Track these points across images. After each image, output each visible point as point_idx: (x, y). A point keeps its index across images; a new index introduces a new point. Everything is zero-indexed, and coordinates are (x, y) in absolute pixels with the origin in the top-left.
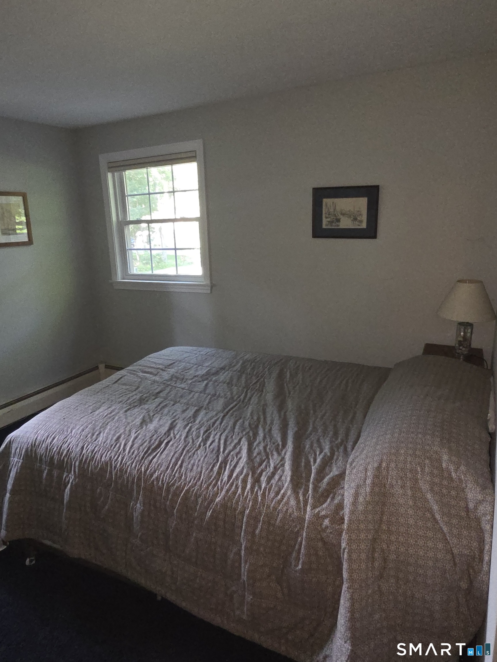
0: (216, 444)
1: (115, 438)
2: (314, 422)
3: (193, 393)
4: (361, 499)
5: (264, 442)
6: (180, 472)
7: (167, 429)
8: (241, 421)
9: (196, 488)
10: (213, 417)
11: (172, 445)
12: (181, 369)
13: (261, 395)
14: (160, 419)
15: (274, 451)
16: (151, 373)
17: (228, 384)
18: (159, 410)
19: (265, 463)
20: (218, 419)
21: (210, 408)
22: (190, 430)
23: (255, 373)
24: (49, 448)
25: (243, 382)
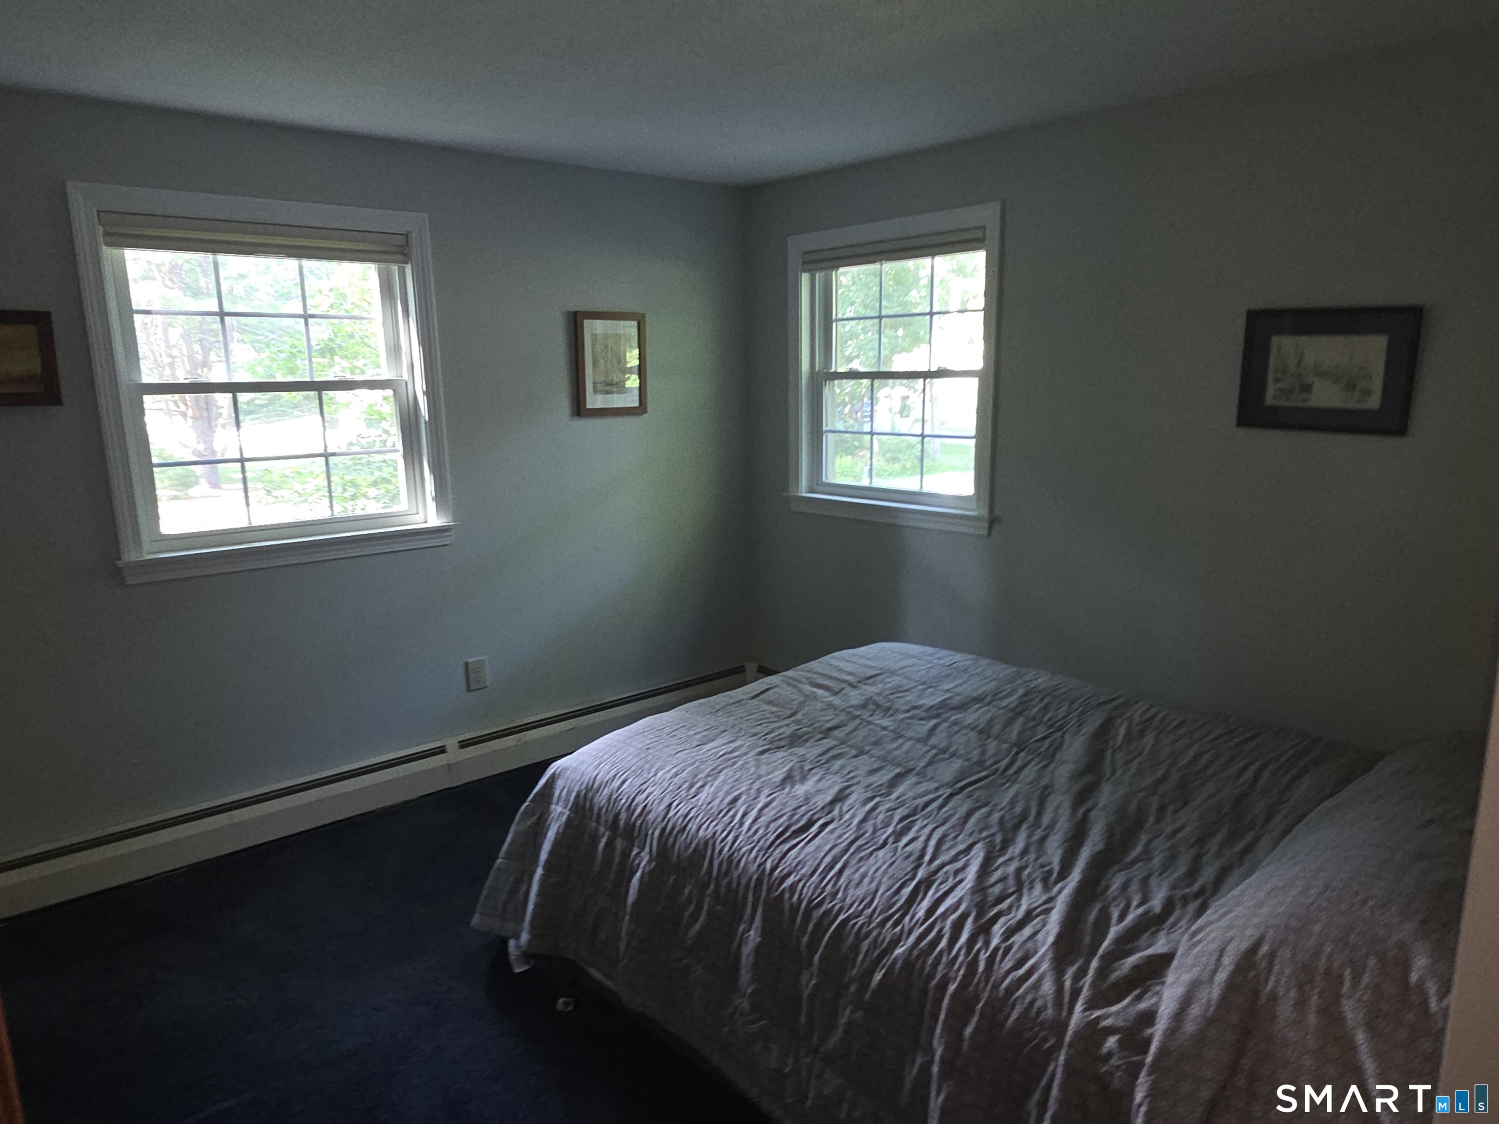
0: (918, 845)
1: (729, 799)
2: (1150, 841)
3: (901, 741)
4: (1195, 1010)
5: (1021, 859)
6: (835, 884)
7: (829, 798)
8: (985, 810)
9: (861, 920)
10: (929, 793)
11: (832, 831)
12: (890, 689)
13: (1046, 766)
14: (820, 780)
15: (1038, 879)
16: (827, 688)
17: (981, 732)
18: (822, 762)
19: (1009, 901)
20: (939, 797)
21: (930, 774)
22: (873, 809)
23: (1046, 718)
24: (614, 797)
25: (1015, 733)
